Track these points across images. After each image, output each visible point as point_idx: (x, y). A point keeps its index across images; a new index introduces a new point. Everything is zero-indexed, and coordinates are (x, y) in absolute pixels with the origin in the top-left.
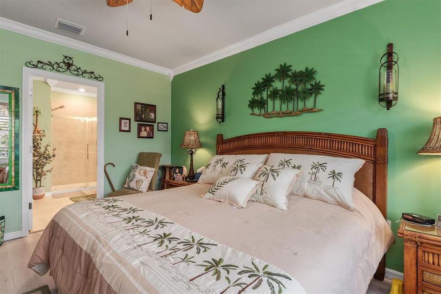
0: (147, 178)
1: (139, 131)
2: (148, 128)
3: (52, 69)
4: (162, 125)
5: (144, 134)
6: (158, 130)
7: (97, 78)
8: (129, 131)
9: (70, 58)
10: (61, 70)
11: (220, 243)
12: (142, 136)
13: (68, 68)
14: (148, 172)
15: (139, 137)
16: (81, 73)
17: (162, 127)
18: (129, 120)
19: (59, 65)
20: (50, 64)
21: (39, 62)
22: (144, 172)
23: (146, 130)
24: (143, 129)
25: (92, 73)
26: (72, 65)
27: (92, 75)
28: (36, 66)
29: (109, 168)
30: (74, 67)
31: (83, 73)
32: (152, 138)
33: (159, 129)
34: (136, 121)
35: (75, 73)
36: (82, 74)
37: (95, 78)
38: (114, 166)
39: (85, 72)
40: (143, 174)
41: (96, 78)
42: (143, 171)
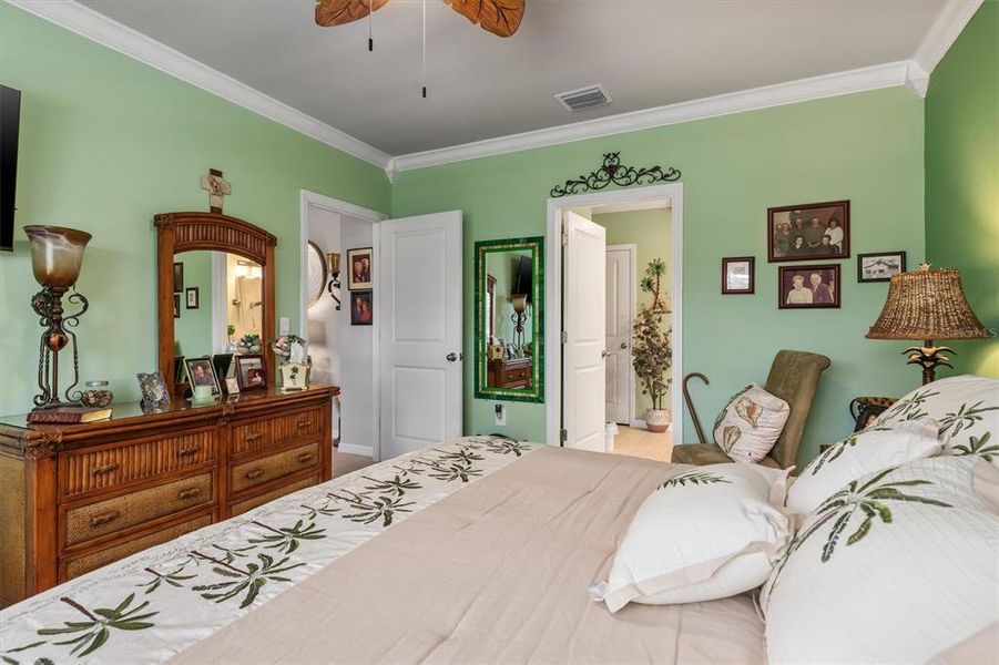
0: (755, 427)
1: (785, 286)
2: (816, 278)
3: (585, 187)
4: (879, 263)
5: (800, 294)
6: (861, 280)
7: (667, 175)
8: (751, 291)
9: (615, 155)
10: (600, 184)
11: (240, 622)
12: (794, 302)
13: (611, 177)
14: (758, 411)
15: (783, 305)
16: (633, 176)
17: (881, 267)
18: (752, 261)
19: (596, 177)
20: (584, 181)
21: (569, 183)
22: (748, 408)
23: (807, 284)
24: (798, 281)
25: (656, 169)
26: (618, 167)
27: (658, 174)
28: (564, 193)
29: (694, 384)
30: (622, 171)
31: (638, 176)
32: (837, 305)
33: (865, 276)
34: (772, 259)
35: (623, 181)
36: (636, 179)
37: (662, 178)
38: (707, 383)
39: (642, 172)
40: (745, 413)
41: (664, 177)
42: (746, 403)
